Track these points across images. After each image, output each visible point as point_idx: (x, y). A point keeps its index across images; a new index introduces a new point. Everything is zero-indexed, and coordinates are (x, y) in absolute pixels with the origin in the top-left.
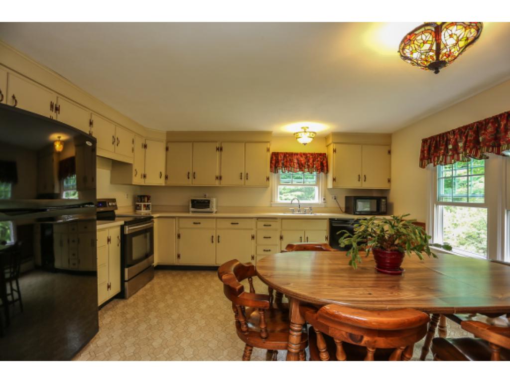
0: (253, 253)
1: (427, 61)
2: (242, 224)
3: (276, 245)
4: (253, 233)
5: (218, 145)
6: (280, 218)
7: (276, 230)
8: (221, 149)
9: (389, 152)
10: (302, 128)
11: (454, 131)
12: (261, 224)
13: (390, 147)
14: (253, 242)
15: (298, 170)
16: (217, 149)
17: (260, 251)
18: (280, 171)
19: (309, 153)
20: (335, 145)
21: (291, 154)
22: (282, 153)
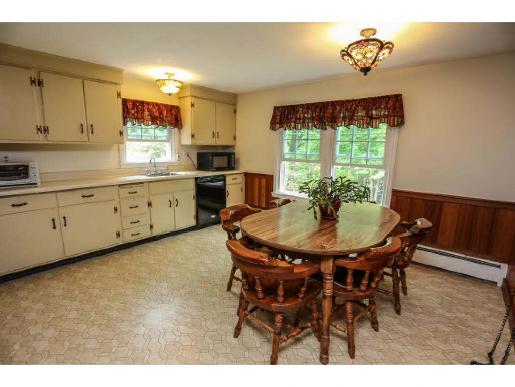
0: (119, 229)
1: (364, 65)
2: (98, 195)
3: (145, 214)
4: (116, 204)
5: (34, 75)
6: (146, 182)
7: (143, 196)
8: (40, 83)
9: (235, 112)
10: (166, 74)
11: (303, 105)
12: (124, 192)
13: (236, 107)
14: (117, 214)
15: (150, 123)
16: (33, 81)
17: (126, 224)
18: (129, 124)
19: (162, 104)
20: (192, 98)
21: (142, 103)
22: (131, 101)
